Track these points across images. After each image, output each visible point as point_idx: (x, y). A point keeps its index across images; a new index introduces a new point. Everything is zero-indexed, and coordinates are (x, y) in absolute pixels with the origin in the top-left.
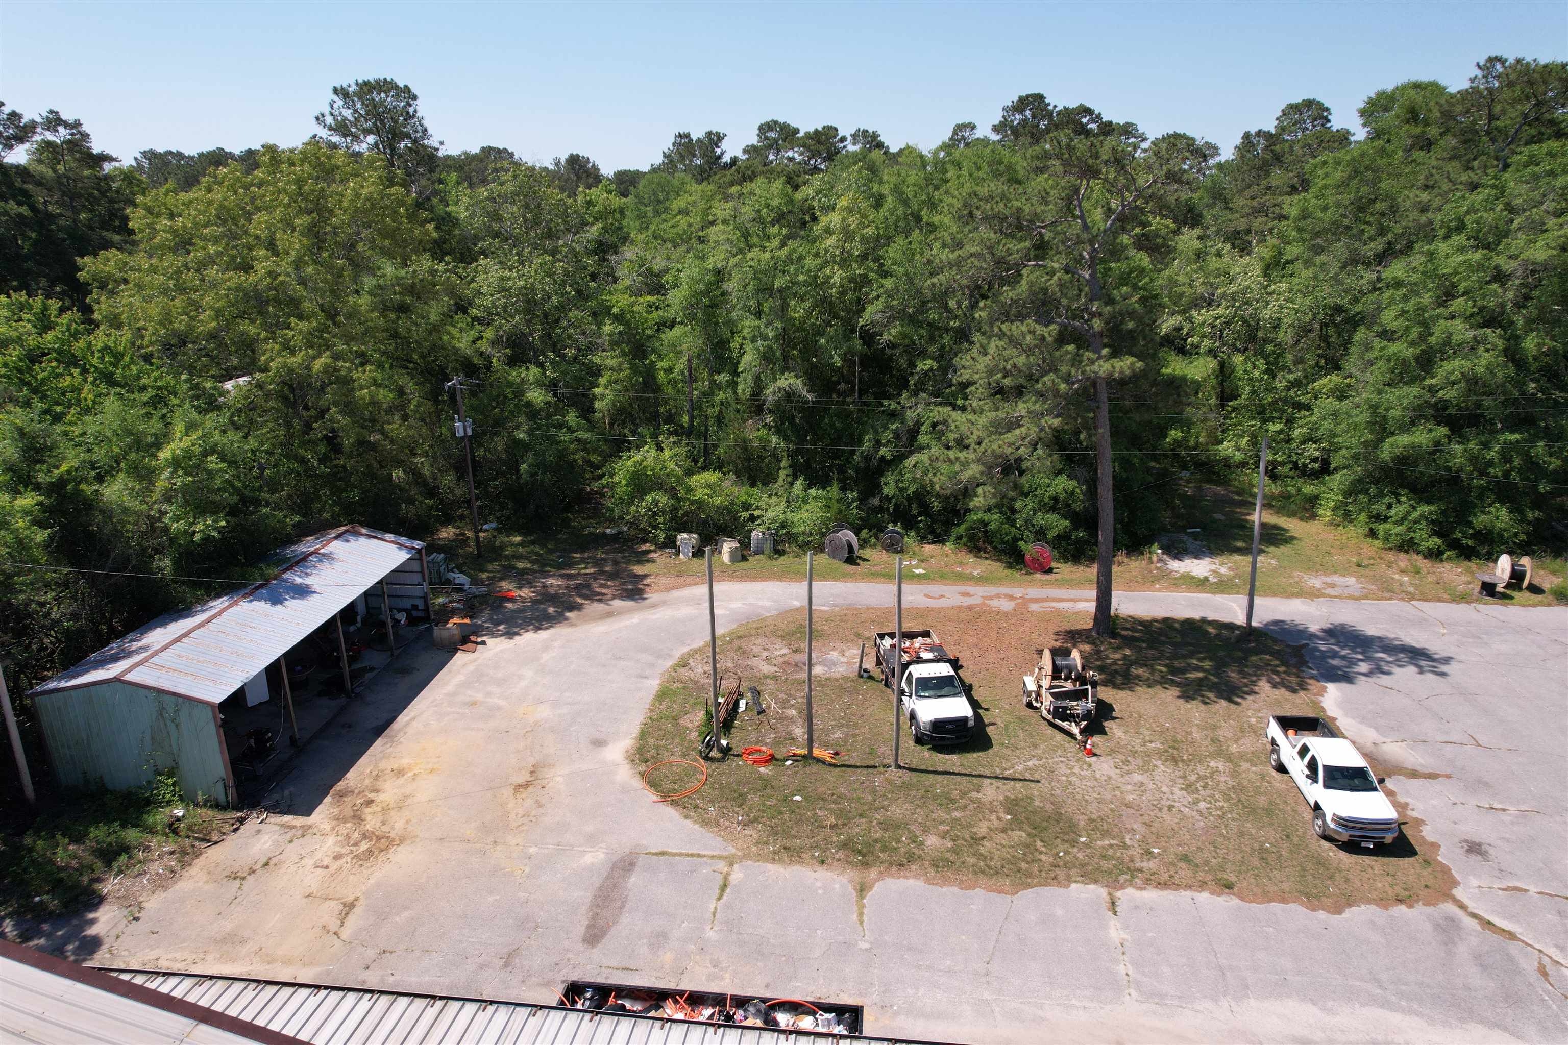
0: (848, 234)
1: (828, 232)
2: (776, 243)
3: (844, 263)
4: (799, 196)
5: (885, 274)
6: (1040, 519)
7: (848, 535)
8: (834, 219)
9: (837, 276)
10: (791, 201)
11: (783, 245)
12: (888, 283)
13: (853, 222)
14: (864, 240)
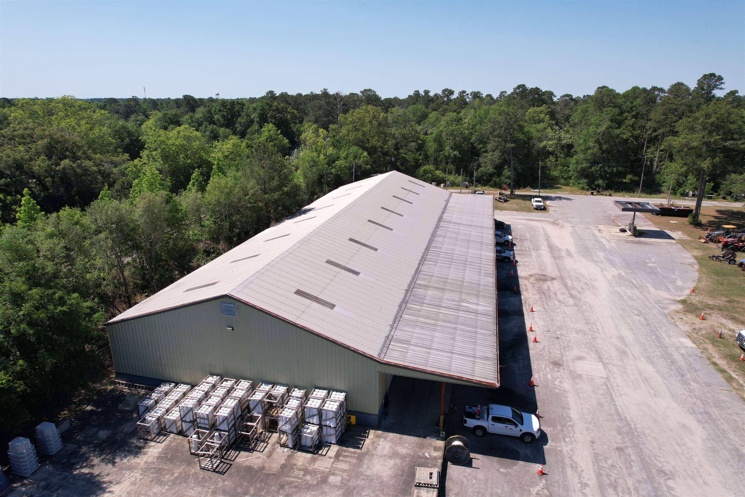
0: (469, 124)
1: (465, 123)
2: (454, 125)
3: (468, 130)
4: (459, 116)
5: (476, 132)
6: (506, 180)
7: (467, 183)
8: (466, 121)
9: (467, 132)
10: (457, 117)
11: (456, 126)
12: (477, 133)
13: (470, 121)
14: (473, 125)
